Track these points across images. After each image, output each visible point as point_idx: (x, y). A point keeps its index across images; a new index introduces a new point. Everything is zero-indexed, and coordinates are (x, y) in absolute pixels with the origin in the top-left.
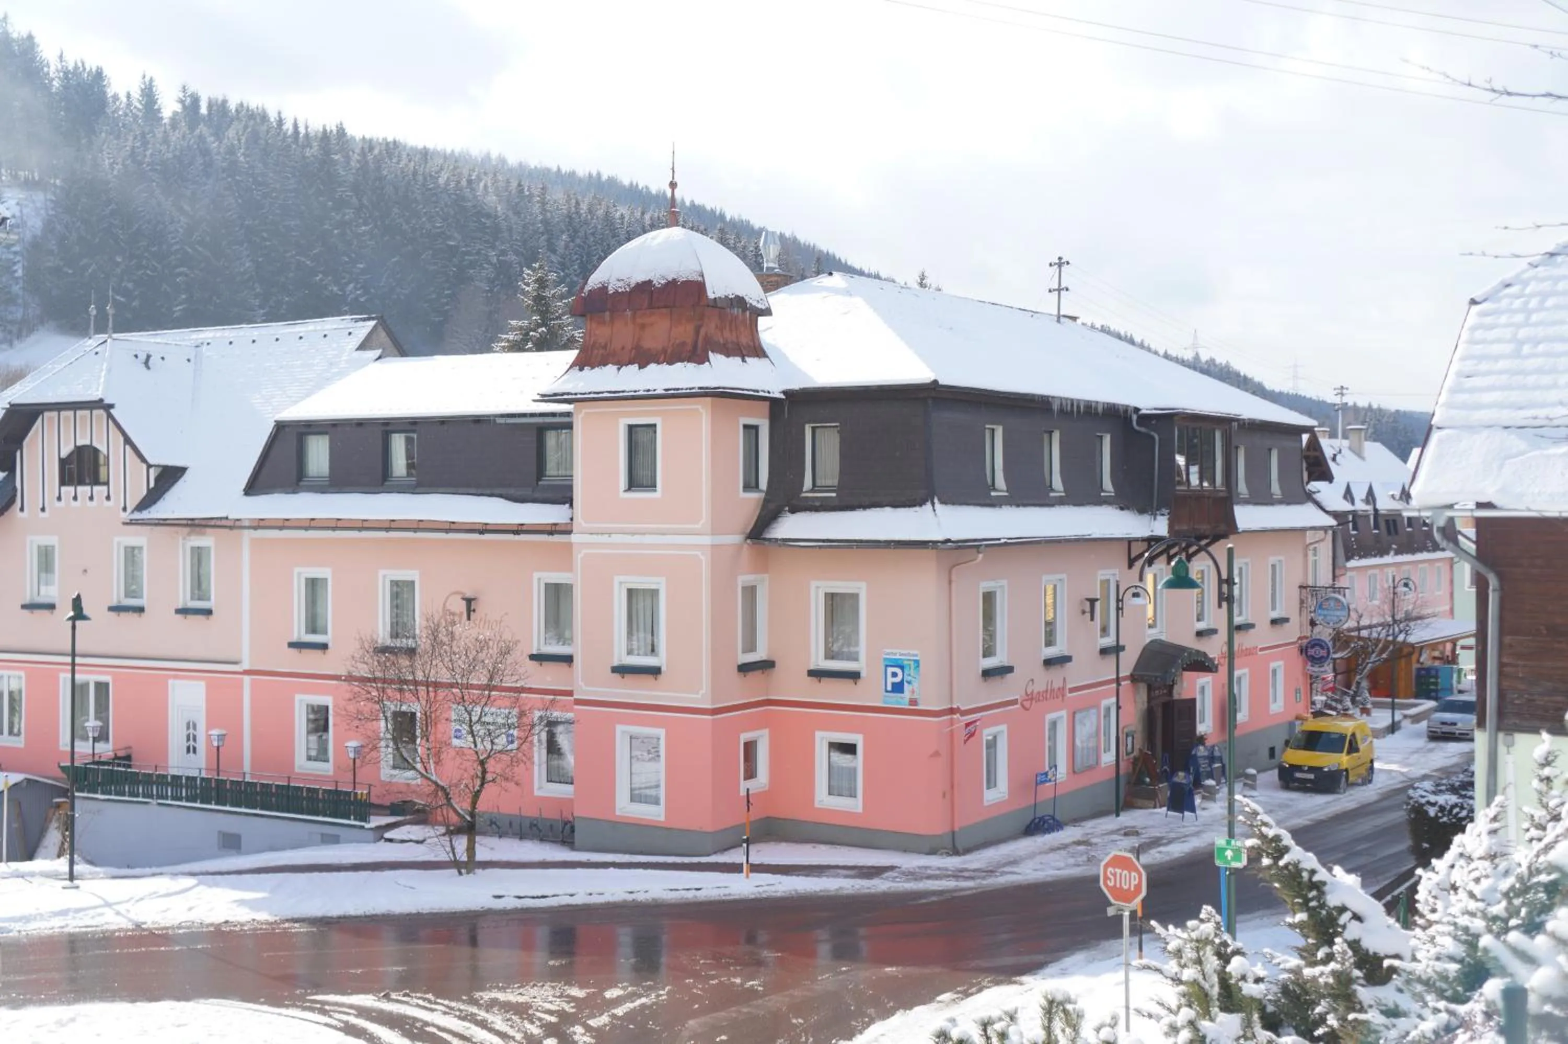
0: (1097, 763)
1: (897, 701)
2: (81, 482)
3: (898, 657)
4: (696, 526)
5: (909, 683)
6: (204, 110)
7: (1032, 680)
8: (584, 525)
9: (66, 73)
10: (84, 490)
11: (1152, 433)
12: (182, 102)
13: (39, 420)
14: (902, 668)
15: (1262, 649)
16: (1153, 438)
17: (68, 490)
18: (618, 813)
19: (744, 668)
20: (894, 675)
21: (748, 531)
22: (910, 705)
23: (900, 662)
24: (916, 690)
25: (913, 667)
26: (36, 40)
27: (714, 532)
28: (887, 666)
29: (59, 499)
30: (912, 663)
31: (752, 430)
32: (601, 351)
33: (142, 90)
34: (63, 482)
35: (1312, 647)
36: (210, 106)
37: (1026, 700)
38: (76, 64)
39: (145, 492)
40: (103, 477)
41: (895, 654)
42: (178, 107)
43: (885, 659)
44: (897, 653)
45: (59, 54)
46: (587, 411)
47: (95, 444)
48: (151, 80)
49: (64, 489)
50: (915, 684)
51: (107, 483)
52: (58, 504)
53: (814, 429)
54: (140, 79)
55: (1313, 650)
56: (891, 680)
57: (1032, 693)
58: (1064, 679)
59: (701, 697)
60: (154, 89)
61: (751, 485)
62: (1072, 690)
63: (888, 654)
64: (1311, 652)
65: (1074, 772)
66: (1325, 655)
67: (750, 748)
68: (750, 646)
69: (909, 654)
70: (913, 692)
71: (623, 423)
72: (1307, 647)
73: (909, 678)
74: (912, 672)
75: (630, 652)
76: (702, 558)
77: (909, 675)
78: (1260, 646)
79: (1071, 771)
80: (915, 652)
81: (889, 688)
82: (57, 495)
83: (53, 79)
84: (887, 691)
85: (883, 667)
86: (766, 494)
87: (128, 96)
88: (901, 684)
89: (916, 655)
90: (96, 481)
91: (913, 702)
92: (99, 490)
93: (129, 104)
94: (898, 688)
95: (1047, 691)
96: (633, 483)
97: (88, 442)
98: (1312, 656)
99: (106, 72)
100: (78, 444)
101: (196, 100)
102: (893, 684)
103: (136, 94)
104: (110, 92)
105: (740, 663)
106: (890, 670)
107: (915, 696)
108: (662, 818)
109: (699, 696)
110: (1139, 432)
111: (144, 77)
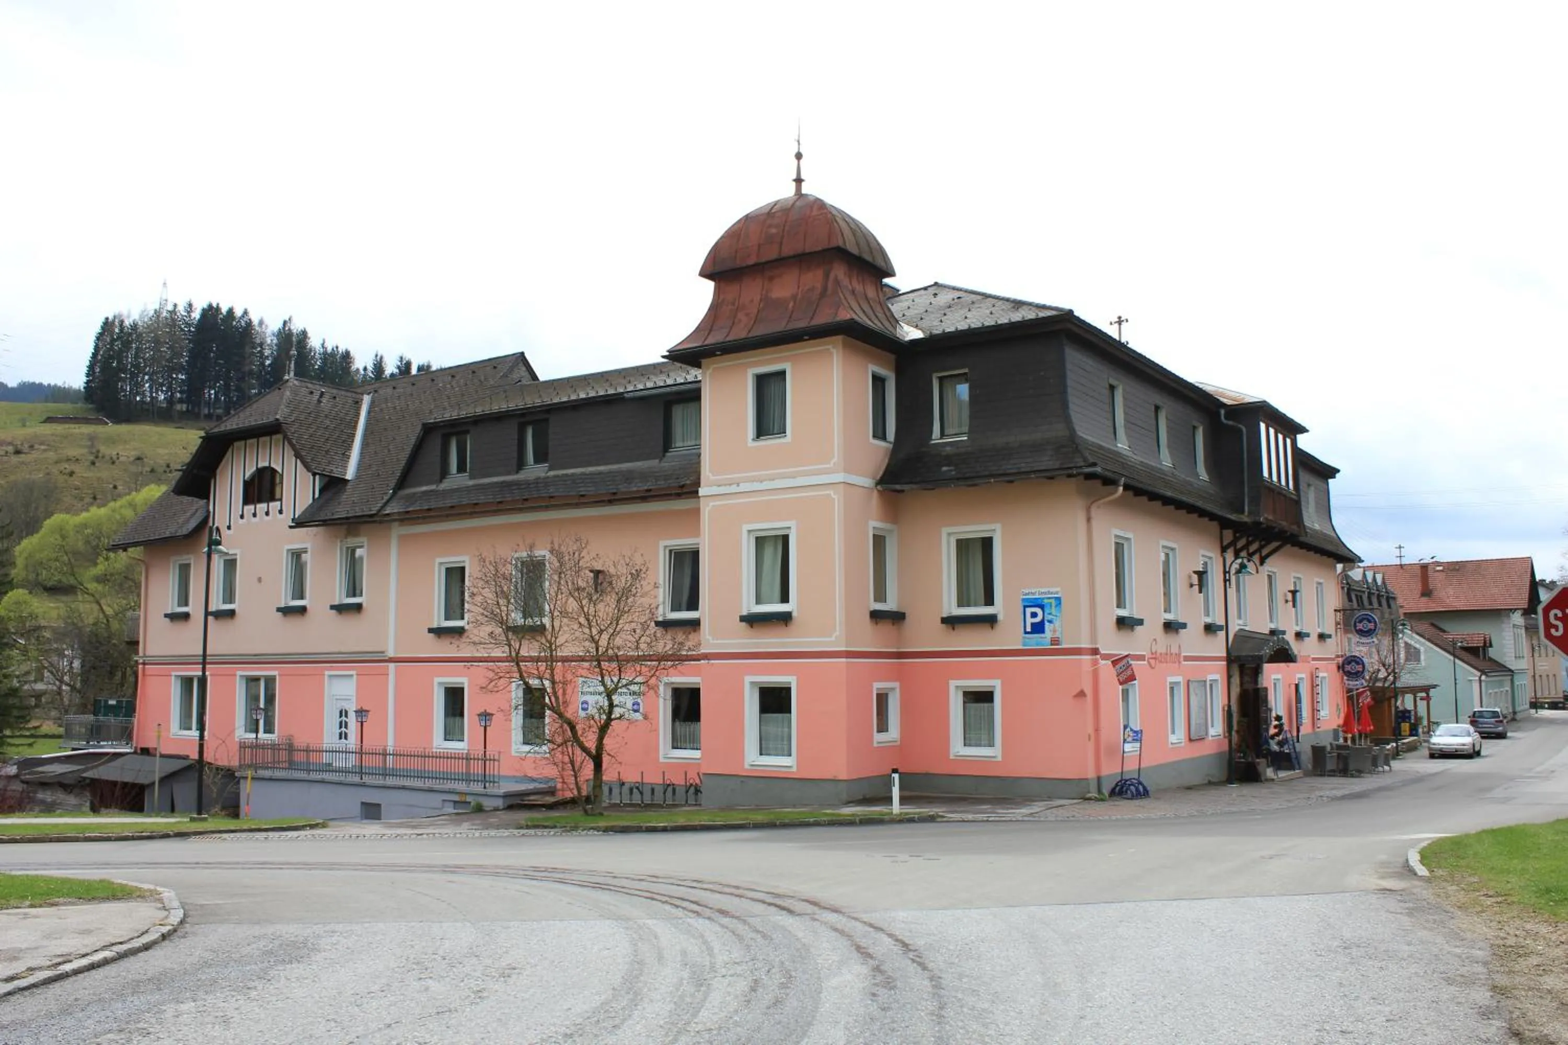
0: (1207, 734)
1: (1036, 641)
2: (260, 501)
3: (1037, 596)
4: (828, 466)
5: (1050, 622)
6: (414, 371)
7: (1155, 640)
8: (712, 478)
9: (325, 353)
10: (262, 507)
11: (1240, 426)
12: (399, 367)
13: (230, 450)
14: (1042, 607)
15: (1314, 659)
16: (1240, 431)
17: (250, 508)
18: (747, 766)
19: (876, 616)
20: (1034, 615)
21: (878, 477)
22: (1052, 645)
23: (1039, 602)
24: (1057, 628)
25: (1053, 605)
26: (309, 335)
27: (847, 470)
28: (1025, 607)
29: (242, 517)
30: (1053, 601)
31: (878, 381)
32: (730, 307)
33: (375, 365)
34: (246, 501)
35: (1349, 663)
36: (420, 369)
37: (1152, 658)
38: (333, 349)
39: (311, 501)
40: (278, 496)
41: (1033, 594)
42: (396, 371)
43: (1023, 600)
44: (1037, 592)
45: (322, 342)
46: (715, 366)
47: (273, 465)
48: (381, 358)
49: (246, 508)
50: (1057, 623)
51: (281, 500)
52: (241, 521)
53: (941, 379)
54: (373, 356)
55: (1349, 667)
56: (1030, 620)
57: (1156, 652)
58: (1180, 647)
59: (835, 641)
60: (383, 364)
61: (879, 433)
62: (1187, 658)
63: (1026, 594)
64: (1348, 668)
65: (1190, 740)
66: (1361, 670)
67: (882, 699)
68: (880, 595)
69: (1049, 593)
70: (1055, 631)
71: (751, 373)
72: (1343, 664)
73: (1050, 617)
74: (1053, 611)
75: (758, 602)
76: (835, 497)
77: (1050, 614)
78: (1313, 656)
79: (1188, 739)
80: (1058, 589)
81: (1029, 629)
82: (240, 513)
83: (317, 360)
84: (1026, 633)
85: (1022, 609)
86: (894, 446)
87: (365, 369)
88: (1042, 622)
89: (1057, 593)
90: (272, 498)
91: (1055, 641)
92: (274, 505)
93: (365, 376)
94: (1038, 628)
95: (1167, 654)
96: (762, 430)
97: (267, 464)
98: (1349, 672)
99: (352, 354)
100: (260, 466)
101: (408, 365)
102: (1033, 624)
103: (370, 367)
104: (354, 368)
105: (872, 609)
106: (1029, 611)
107: (1058, 635)
108: (794, 769)
109: (833, 639)
110: (1227, 425)
111: (376, 356)
